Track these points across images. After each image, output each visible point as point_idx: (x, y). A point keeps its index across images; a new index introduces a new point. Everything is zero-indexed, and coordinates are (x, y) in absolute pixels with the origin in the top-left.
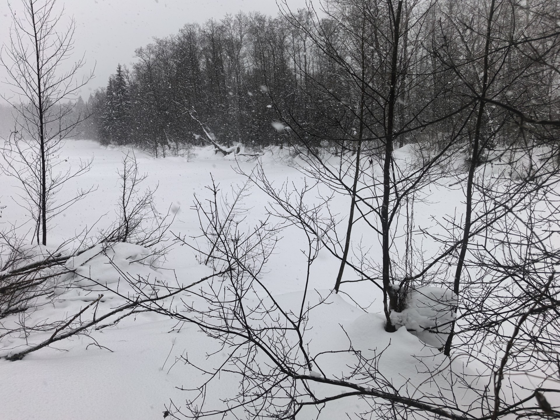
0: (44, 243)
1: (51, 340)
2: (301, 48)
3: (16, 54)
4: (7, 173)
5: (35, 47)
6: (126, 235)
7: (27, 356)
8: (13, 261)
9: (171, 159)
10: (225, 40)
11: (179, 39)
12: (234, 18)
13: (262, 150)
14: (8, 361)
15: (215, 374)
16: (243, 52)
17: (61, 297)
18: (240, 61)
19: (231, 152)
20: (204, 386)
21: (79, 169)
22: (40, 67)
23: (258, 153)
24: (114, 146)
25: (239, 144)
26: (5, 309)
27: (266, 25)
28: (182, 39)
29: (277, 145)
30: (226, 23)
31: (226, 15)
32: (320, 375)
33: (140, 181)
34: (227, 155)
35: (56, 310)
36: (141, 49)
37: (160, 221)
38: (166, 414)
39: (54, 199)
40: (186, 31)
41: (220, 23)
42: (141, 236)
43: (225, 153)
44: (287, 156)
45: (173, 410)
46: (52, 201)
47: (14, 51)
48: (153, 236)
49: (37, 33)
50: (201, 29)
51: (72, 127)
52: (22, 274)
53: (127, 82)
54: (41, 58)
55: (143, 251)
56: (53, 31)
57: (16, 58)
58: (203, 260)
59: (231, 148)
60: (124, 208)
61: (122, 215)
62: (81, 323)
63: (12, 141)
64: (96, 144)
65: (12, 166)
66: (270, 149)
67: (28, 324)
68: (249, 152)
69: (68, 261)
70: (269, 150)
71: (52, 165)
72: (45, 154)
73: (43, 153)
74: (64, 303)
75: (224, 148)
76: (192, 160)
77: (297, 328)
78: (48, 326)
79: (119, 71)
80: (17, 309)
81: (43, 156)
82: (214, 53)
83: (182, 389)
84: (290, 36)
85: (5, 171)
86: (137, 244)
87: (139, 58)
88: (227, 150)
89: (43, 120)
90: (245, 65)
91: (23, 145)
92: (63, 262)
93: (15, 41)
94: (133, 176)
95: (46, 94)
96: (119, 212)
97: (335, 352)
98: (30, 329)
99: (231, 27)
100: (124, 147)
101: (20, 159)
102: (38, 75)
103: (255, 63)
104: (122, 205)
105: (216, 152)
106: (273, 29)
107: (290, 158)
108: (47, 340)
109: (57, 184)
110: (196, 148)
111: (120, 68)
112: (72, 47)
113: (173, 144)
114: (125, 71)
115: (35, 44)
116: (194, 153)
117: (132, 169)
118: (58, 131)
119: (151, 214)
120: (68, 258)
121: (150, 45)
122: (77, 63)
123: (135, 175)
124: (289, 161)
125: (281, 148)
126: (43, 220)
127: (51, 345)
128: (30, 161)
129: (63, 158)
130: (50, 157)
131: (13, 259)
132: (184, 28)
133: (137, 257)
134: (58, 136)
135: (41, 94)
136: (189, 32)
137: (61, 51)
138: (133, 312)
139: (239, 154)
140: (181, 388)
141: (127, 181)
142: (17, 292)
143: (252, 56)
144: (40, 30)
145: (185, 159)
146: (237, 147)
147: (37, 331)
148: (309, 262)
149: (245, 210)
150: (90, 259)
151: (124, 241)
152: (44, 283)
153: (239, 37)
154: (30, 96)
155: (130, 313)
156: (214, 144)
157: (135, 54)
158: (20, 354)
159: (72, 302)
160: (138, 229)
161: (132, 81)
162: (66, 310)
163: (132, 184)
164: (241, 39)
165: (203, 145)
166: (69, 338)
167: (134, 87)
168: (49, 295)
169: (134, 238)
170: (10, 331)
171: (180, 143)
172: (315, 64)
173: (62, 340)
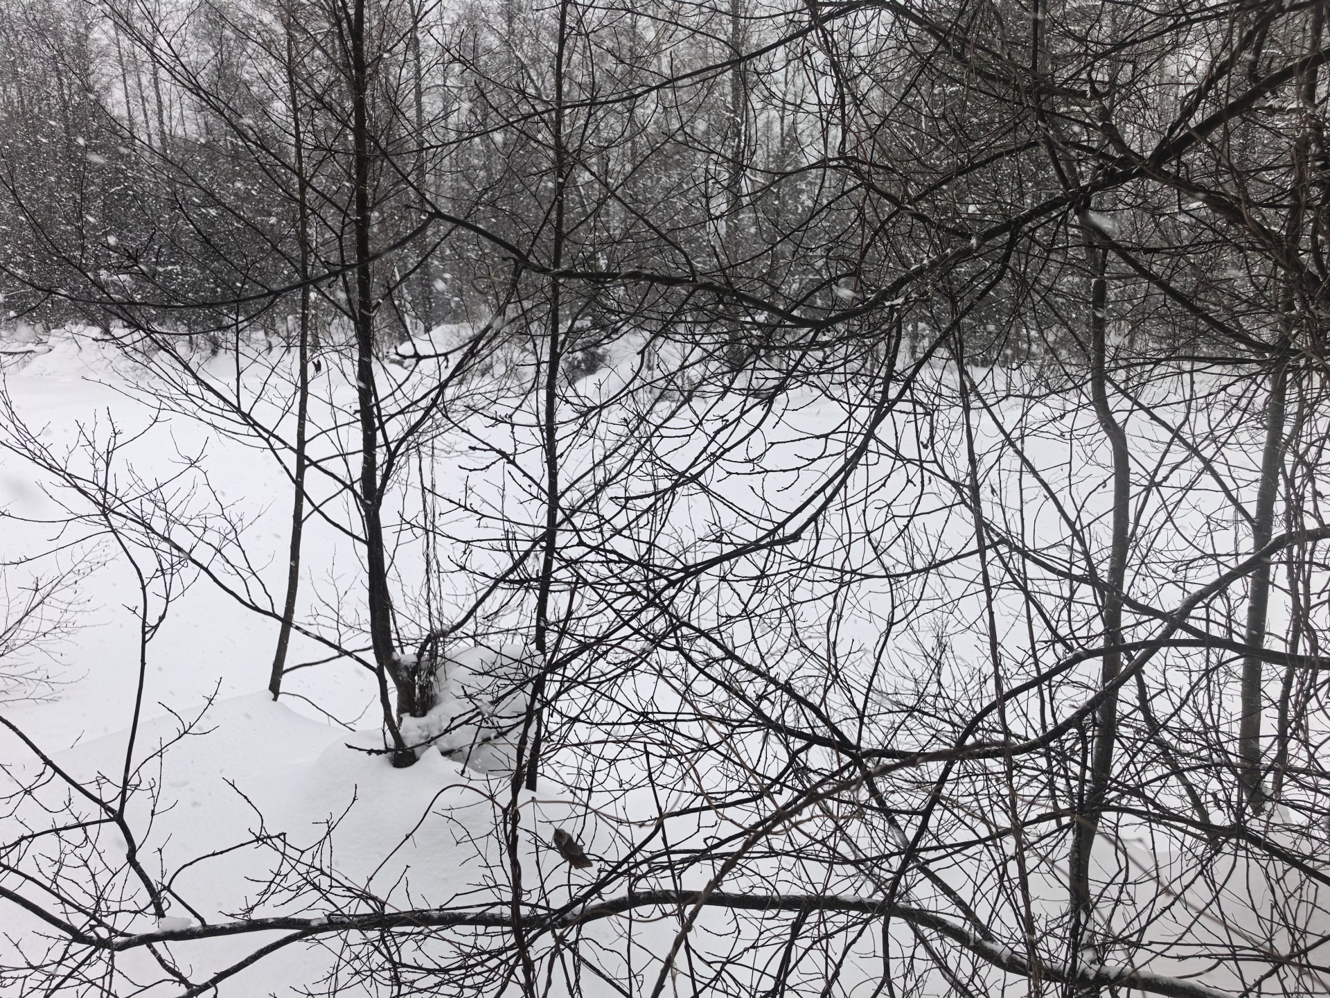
13: (44, 338)
23: (31, 347)
32: (190, 922)
66: (69, 334)
70: (68, 338)
77: (118, 818)
148: (144, 633)
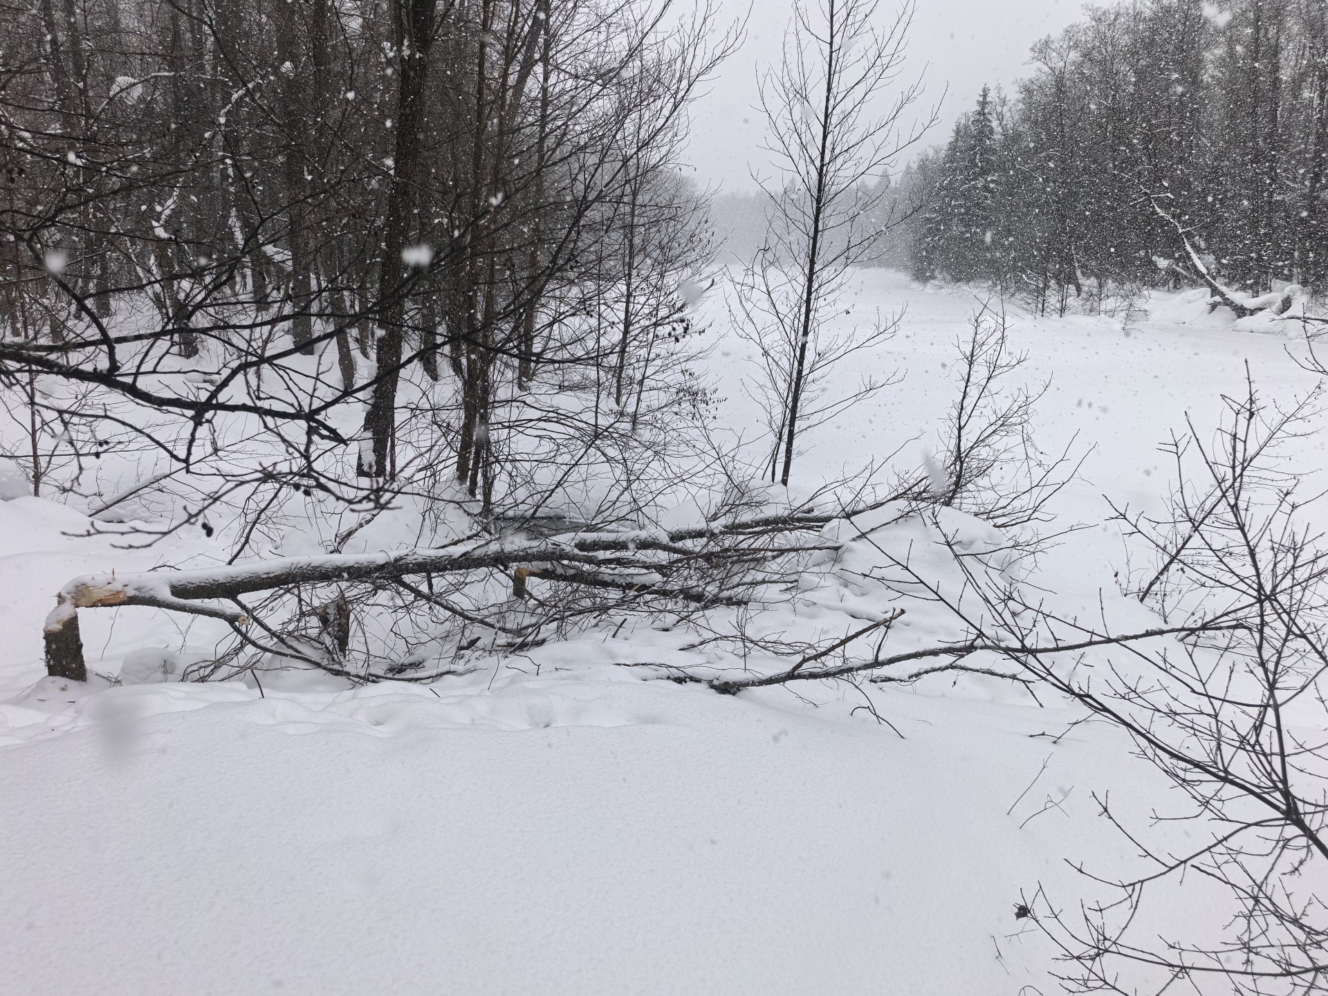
0: (784, 482)
1: (791, 676)
3: (788, 85)
4: (740, 332)
5: (827, 67)
6: (954, 492)
7: (745, 692)
8: (729, 506)
9: (1078, 321)
14: (713, 691)
15: (1171, 868)
17: (808, 596)
19: (1260, 310)
20: (1138, 886)
21: (872, 332)
22: (830, 110)
24: (943, 283)
25: (1292, 288)
26: (713, 593)
33: (1007, 368)
34: (1247, 319)
35: (797, 619)
36: (1047, 42)
37: (1039, 473)
38: (1023, 912)
39: (816, 393)
42: (988, 497)
43: (1241, 311)
46: (812, 395)
47: (786, 79)
48: (1017, 504)
49: (834, 33)
51: (871, 240)
52: (744, 533)
53: (999, 130)
54: (834, 91)
55: (990, 536)
57: (787, 94)
58: (1134, 587)
59: (1263, 298)
60: (960, 429)
61: (954, 442)
62: (845, 660)
63: (758, 269)
64: (903, 277)
65: (751, 320)
67: (750, 632)
68: (1321, 313)
69: (828, 526)
71: (821, 321)
72: (813, 295)
73: (809, 293)
74: (813, 608)
75: (1240, 297)
76: (1138, 325)
78: (783, 646)
79: (983, 104)
80: (731, 598)
81: (808, 301)
83: (1080, 871)
85: (737, 329)
86: (976, 515)
87: (1039, 64)
88: (1250, 303)
89: (820, 224)
91: (774, 276)
92: (817, 527)
94: (992, 354)
95: (832, 168)
96: (945, 437)
98: (752, 642)
100: (965, 288)
101: (766, 305)
102: (825, 127)
104: (956, 421)
105: (1214, 306)
108: (783, 672)
109: (826, 362)
110: (1154, 293)
111: (985, 96)
112: (901, 58)
113: (1089, 283)
114: (997, 100)
115: (828, 59)
116: (1145, 307)
117: (992, 340)
118: (845, 246)
119: (1019, 452)
120: (828, 519)
121: (1072, 26)
122: (906, 93)
123: (997, 353)
126: (788, 431)
127: (789, 683)
128: (783, 310)
129: (842, 306)
130: (821, 302)
131: (730, 502)
133: (974, 545)
134: (842, 259)
135: (825, 168)
137: (878, 69)
139: (1285, 315)
140: (1079, 867)
141: (975, 368)
142: (736, 568)
144: (842, 28)
145: (1116, 323)
146: (1284, 294)
147: (763, 650)
150: (873, 530)
151: (948, 504)
152: (779, 560)
154: (803, 172)
155: (947, 668)
156: (1211, 285)
157: (1030, 54)
158: (733, 684)
159: (828, 612)
160: (983, 481)
161: (1010, 126)
162: (818, 623)
163: (987, 375)
165: (1178, 287)
166: (824, 680)
167: (1013, 139)
168: (790, 585)
169: (971, 501)
170: (718, 636)
171: (1110, 281)
173: (811, 681)
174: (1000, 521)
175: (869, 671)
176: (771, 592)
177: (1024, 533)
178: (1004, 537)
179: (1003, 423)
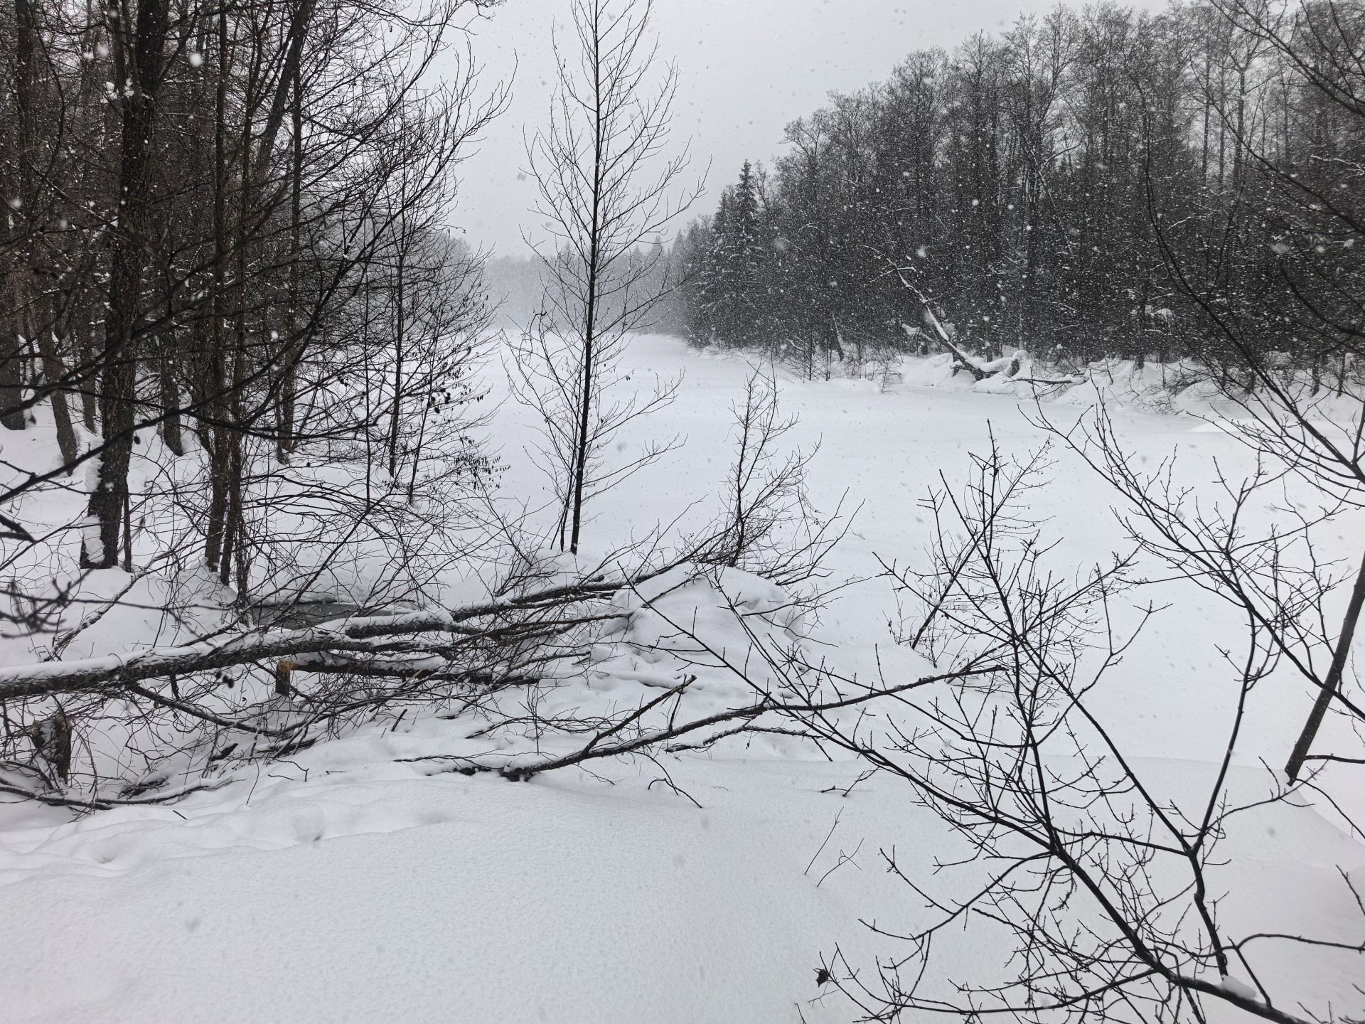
0: (574, 550)
1: (586, 754)
2: (1232, 89)
3: (557, 150)
4: (521, 398)
5: (595, 134)
6: (738, 552)
7: (539, 777)
8: (517, 579)
9: (842, 383)
10: (1012, 86)
11: (892, 92)
12: (1040, 25)
13: (1082, 369)
14: (504, 779)
15: (955, 915)
16: (1056, 112)
17: (602, 667)
18: (1046, 139)
19: (995, 372)
20: (927, 937)
21: (652, 397)
22: (600, 177)
23: (1069, 377)
24: (717, 349)
25: (1017, 353)
26: (502, 673)
27: (1132, 35)
28: (899, 93)
29: (1125, 357)
30: (1017, 42)
31: (1018, 19)
32: (1254, 994)
33: (779, 432)
34: (984, 381)
35: (591, 693)
36: (799, 124)
37: (815, 530)
38: (823, 976)
39: (601, 460)
40: (909, 71)
41: (1000, 42)
42: (769, 556)
43: (979, 375)
44: (1154, 389)
45: (839, 972)
46: (597, 462)
47: (555, 143)
48: (796, 561)
49: (600, 102)
50: (950, 62)
51: (647, 306)
52: (533, 607)
53: (761, 203)
54: (603, 157)
55: (773, 594)
56: (632, 98)
57: (556, 159)
58: (906, 635)
59: (997, 362)
60: (740, 491)
61: (734, 504)
62: (640, 731)
63: (535, 334)
64: (679, 343)
65: (531, 385)
66: (1104, 367)
67: (542, 711)
68: (1044, 375)
69: (618, 593)
70: (1103, 371)
71: (602, 386)
72: (593, 361)
73: (588, 359)
74: (606, 680)
75: (978, 362)
76: (894, 387)
77: (1191, 853)
78: (577, 723)
79: (746, 178)
80: (520, 677)
81: (588, 367)
82: (978, 119)
83: (873, 929)
84: (1201, 61)
85: (517, 395)
86: (759, 574)
87: (793, 144)
88: (986, 366)
89: (596, 288)
90: (1057, 146)
91: (552, 341)
92: (608, 594)
93: (560, 123)
94: (765, 418)
95: (605, 234)
96: (725, 498)
97: (1310, 942)
98: (544, 722)
99: (1031, 48)
100: (739, 353)
101: (546, 370)
102: (596, 193)
103: (1086, 140)
104: (735, 483)
105: (956, 370)
106: (1148, 46)
107: (1164, 393)
108: (577, 751)
109: (609, 428)
110: (906, 358)
111: (747, 170)
112: (666, 130)
113: (849, 348)
114: (758, 175)
115: (595, 126)
116: (899, 371)
117: (765, 404)
118: (621, 313)
119: (797, 511)
120: (618, 586)
121: (820, 111)
122: (672, 165)
123: (770, 417)
124: (1159, 403)
125: (1141, 366)
126: (575, 498)
127: (584, 763)
128: (563, 375)
129: (622, 372)
130: (601, 367)
131: (518, 574)
132: (905, 65)
133: (759, 604)
134: (619, 325)
135: (598, 234)
136: (918, 72)
137: (645, 139)
138: (744, 728)
139: (1015, 377)
140: (872, 925)
141: (750, 431)
142: (525, 644)
143: (1080, 120)
144: (608, 97)
145: (875, 386)
146: (1013, 359)
147: (556, 730)
148: (1246, 681)
149: (1026, 524)
150: (662, 594)
151: (732, 564)
152: (570, 632)
153: (1049, 74)
154: (576, 238)
155: (739, 730)
156: (952, 351)
157: (784, 134)
158: (526, 769)
159: (621, 682)
160: (764, 541)
161: (771, 200)
162: (611, 695)
163: (762, 438)
164: (1055, 79)
165: (925, 351)
166: (619, 755)
167: (773, 212)
168: (582, 658)
169: (753, 561)
170: (508, 719)
171: (867, 347)
172: (1269, 135)
173: (606, 758)
174: (781, 579)
175: (665, 741)
176: (563, 667)
177: (804, 589)
178: (786, 594)
179: (779, 484)
